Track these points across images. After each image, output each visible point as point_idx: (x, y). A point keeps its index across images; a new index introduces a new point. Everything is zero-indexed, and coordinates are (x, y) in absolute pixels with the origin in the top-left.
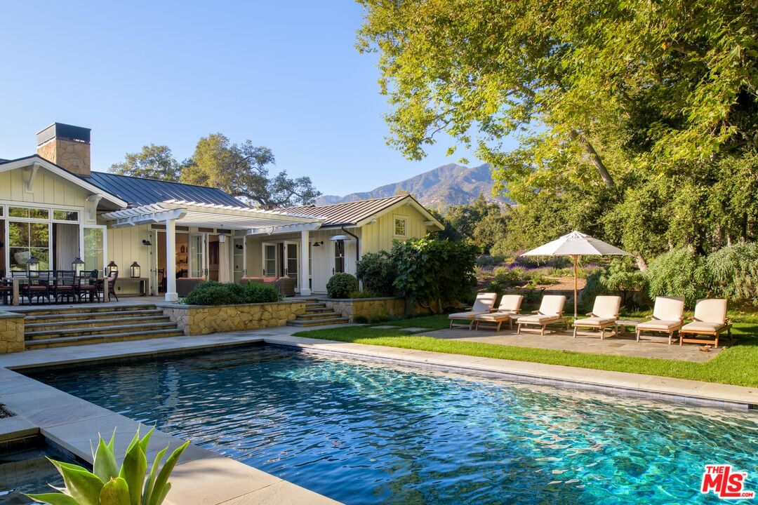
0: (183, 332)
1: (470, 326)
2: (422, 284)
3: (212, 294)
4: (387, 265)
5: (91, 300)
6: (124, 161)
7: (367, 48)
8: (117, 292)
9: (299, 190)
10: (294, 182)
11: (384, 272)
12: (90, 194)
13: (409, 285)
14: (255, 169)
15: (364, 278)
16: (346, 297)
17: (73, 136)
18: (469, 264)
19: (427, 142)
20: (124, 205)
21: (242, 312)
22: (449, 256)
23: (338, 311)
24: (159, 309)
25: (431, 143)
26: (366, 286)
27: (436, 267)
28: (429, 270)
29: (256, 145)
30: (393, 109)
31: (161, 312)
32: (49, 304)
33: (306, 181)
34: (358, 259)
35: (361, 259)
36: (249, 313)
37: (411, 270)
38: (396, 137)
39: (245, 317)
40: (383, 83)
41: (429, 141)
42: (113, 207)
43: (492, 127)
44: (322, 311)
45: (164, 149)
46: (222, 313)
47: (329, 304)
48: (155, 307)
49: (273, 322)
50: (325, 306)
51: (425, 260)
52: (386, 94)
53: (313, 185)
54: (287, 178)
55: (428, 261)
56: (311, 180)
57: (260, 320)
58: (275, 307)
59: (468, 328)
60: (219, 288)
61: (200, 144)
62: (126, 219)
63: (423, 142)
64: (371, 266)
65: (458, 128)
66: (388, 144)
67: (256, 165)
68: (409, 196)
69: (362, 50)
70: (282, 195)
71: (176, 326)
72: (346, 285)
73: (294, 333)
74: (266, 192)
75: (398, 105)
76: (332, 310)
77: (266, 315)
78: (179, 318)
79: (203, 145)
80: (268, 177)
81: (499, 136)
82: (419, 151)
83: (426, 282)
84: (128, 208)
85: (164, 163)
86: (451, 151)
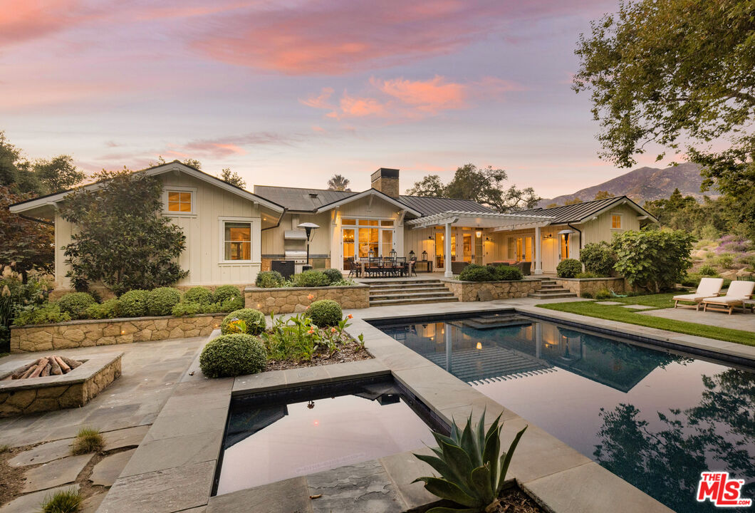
0: (458, 299)
1: (697, 307)
2: (641, 268)
3: (476, 274)
4: (608, 253)
5: (402, 276)
6: (414, 187)
7: (581, 88)
8: (415, 270)
9: (526, 197)
10: (522, 192)
11: (605, 259)
12: (401, 209)
13: (629, 269)
14: (494, 185)
15: (587, 262)
16: (573, 277)
17: (390, 175)
18: (685, 251)
19: (637, 152)
20: (420, 215)
21: (496, 287)
22: (666, 245)
23: (566, 288)
24: (442, 283)
25: (642, 152)
26: (589, 268)
27: (654, 255)
28: (647, 257)
29: (495, 169)
30: (606, 131)
31: (443, 285)
32: (380, 277)
33: (530, 190)
34: (580, 248)
35: (583, 247)
36: (501, 287)
37: (630, 256)
38: (609, 151)
39: (499, 291)
40: (595, 112)
41: (640, 151)
42: (413, 217)
43: (702, 133)
44: (554, 287)
45: (435, 178)
46: (483, 287)
47: (559, 282)
48: (439, 281)
49: (517, 294)
50: (555, 283)
51: (644, 249)
52: (598, 119)
53: (535, 193)
54: (516, 189)
55: (647, 249)
56: (534, 189)
57: (509, 292)
58: (519, 284)
59: (695, 309)
60: (481, 270)
61: (458, 172)
62: (420, 224)
63: (634, 153)
64: (594, 253)
65: (667, 137)
66: (600, 157)
67: (495, 182)
68: (625, 197)
69: (577, 91)
70: (513, 201)
71: (453, 295)
72: (573, 268)
73: (536, 304)
74: (501, 200)
75: (610, 126)
76: (562, 287)
77: (513, 289)
78: (455, 290)
79: (460, 173)
80: (502, 190)
81: (708, 140)
82: (629, 160)
83: (644, 267)
84: (422, 216)
85: (436, 186)
86: (660, 158)
